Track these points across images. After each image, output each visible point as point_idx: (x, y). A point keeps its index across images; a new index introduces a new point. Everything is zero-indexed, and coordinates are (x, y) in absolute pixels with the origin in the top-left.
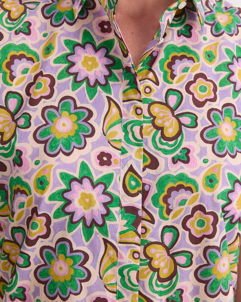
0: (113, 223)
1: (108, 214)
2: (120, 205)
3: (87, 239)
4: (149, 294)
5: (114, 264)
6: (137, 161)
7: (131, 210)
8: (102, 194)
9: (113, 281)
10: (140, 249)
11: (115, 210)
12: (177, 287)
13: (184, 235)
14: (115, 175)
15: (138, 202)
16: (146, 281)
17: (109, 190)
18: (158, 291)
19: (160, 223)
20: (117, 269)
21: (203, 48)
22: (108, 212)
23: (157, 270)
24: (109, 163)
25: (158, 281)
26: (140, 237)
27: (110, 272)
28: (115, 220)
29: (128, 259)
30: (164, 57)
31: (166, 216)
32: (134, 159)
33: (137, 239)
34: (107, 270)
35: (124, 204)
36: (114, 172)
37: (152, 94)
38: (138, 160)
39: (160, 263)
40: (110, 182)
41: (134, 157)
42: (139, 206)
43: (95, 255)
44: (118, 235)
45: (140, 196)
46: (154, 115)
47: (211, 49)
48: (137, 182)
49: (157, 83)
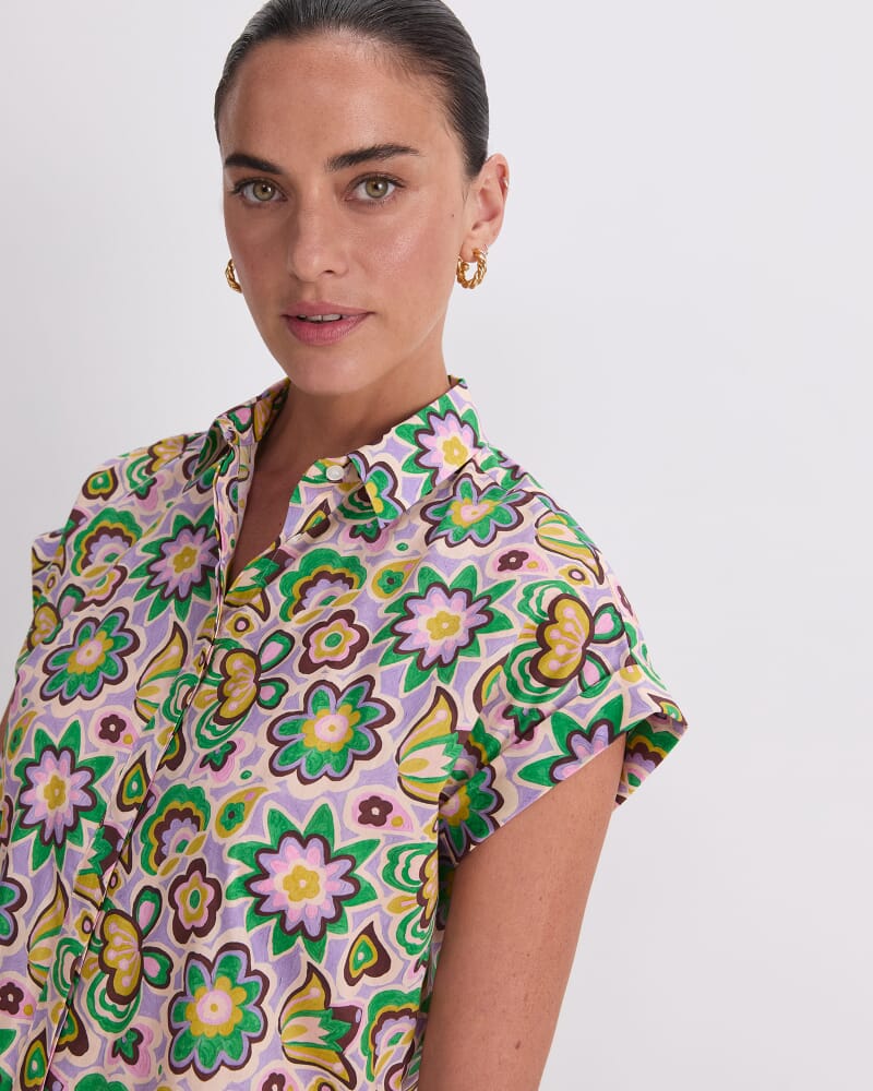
0: (75, 848)
1: (72, 829)
2: (101, 821)
3: (36, 866)
4: (84, 1014)
5: (56, 931)
6: (156, 747)
7: (110, 834)
8: (82, 788)
9: (44, 963)
10: (94, 913)
11: (88, 826)
12: (132, 1024)
13: (167, 916)
14: (115, 762)
15: (125, 824)
16: (87, 982)
17: (96, 786)
18: (102, 1018)
19: (138, 878)
20: (57, 939)
22: (75, 826)
23: (112, 972)
24: (114, 737)
25: (106, 996)
26: (103, 892)
27: (45, 943)
28: (81, 844)
29: (74, 927)
30: (297, 569)
31: (153, 865)
32: (153, 743)
33: (97, 895)
34: (41, 938)
35: (108, 821)
36: (116, 756)
37: (246, 634)
38: (159, 746)
39: (118, 958)
40: (102, 773)
41: (156, 739)
42: (124, 831)
43: (37, 901)
44: (75, 876)
45: (134, 813)
46: (229, 672)
47: (405, 568)
48: (140, 785)
49: (265, 616)
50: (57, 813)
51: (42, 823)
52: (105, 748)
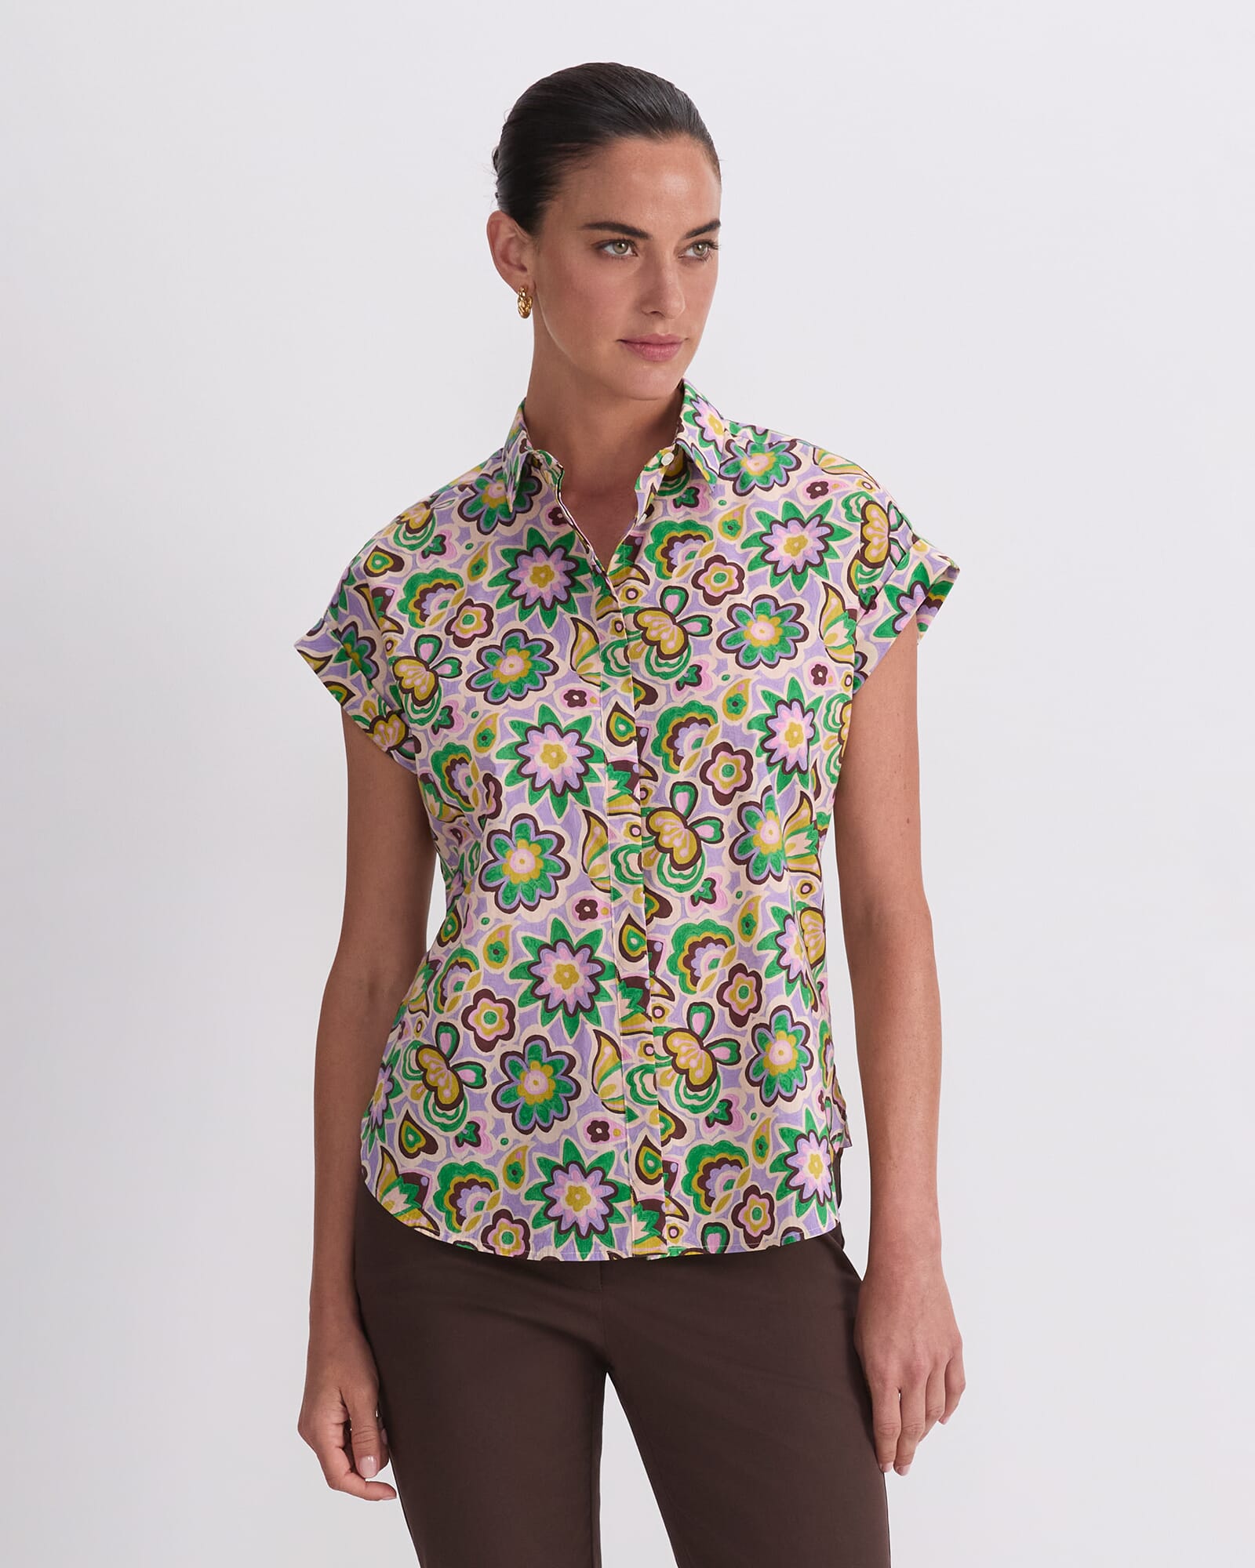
0: (595, 784)
2: (605, 761)
3: (560, 814)
4: (659, 889)
5: (604, 849)
6: (625, 696)
7: (623, 766)
8: (576, 744)
9: (604, 875)
10: (638, 821)
11: (596, 767)
12: (703, 878)
13: (705, 792)
14: (593, 718)
15: (631, 753)
16: (654, 869)
17: (586, 739)
18: (675, 885)
19: (666, 780)
20: (608, 854)
21: (718, 518)
22: (587, 771)
23: (669, 851)
24: (582, 703)
25: (673, 869)
26: (639, 804)
27: (598, 861)
28: (599, 780)
29: (624, 838)
30: (652, 543)
31: (674, 767)
32: (620, 694)
33: (635, 807)
34: (593, 858)
35: (610, 759)
36: (591, 714)
37: (640, 598)
38: (627, 694)
39: (672, 840)
40: (586, 729)
41: (619, 690)
42: (634, 759)
43: (574, 837)
44: (605, 804)
45: (634, 744)
46: (644, 627)
47: (732, 516)
48: (628, 725)
49: (646, 582)
50: (563, 768)
51: (551, 782)
52: (578, 713)
